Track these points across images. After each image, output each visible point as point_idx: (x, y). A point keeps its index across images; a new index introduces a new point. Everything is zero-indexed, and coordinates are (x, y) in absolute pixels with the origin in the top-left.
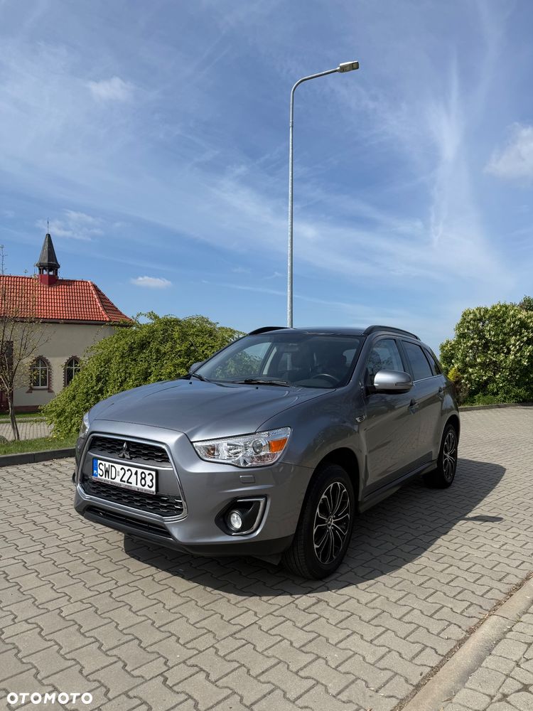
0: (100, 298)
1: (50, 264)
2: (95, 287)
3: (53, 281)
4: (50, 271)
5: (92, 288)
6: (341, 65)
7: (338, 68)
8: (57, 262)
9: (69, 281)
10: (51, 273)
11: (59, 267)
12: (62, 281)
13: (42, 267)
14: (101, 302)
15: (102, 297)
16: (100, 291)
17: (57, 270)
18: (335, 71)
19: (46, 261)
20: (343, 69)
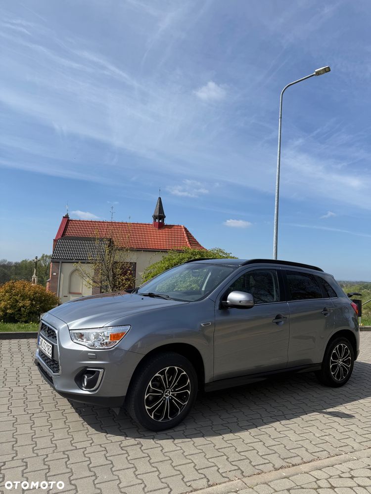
0: (188, 236)
1: (160, 216)
2: (185, 229)
3: (161, 226)
4: (160, 220)
5: (183, 230)
6: (316, 71)
7: (315, 73)
8: (164, 214)
9: (171, 226)
10: (160, 221)
11: (165, 217)
12: (166, 225)
13: (155, 217)
14: (188, 238)
15: (189, 235)
16: (188, 232)
17: (164, 219)
18: (313, 76)
19: (158, 214)
20: (318, 73)
